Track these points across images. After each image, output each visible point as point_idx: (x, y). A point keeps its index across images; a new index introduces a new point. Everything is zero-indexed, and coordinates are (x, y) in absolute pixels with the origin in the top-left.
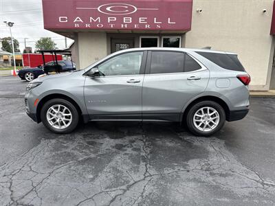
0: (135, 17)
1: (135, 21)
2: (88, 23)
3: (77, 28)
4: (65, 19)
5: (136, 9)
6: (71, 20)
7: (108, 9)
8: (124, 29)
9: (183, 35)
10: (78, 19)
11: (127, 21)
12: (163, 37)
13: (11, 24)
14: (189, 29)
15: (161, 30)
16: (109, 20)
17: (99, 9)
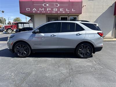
1: (59, 10)
2: (39, 11)
3: (34, 13)
5: (59, 5)
6: (31, 9)
7: (47, 5)
8: (54, 13)
9: (78, 16)
10: (35, 9)
11: (55, 10)
12: (70, 17)
14: (81, 13)
16: (48, 10)
17: (43, 5)
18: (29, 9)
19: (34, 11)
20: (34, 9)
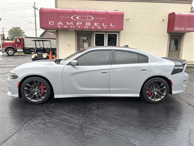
0: (92, 23)
1: (92, 24)
2: (66, 25)
3: (59, 28)
4: (52, 23)
5: (93, 18)
6: (56, 23)
7: (77, 18)
8: (86, 28)
9: (119, 32)
10: (60, 23)
11: (88, 24)
12: (108, 34)
14: (122, 30)
15: (107, 29)
16: (78, 24)
17: (72, 18)
19: (59, 25)
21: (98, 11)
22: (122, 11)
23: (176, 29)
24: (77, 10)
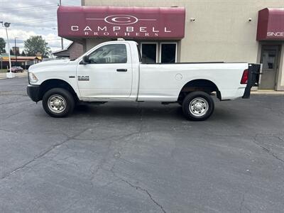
0: (136, 27)
2: (97, 31)
5: (137, 20)
6: (81, 28)
7: (114, 19)
11: (130, 29)
12: (161, 43)
13: (7, 25)
14: (183, 37)
15: (159, 37)
16: (114, 30)
17: (105, 19)
18: (76, 28)
19: (86, 31)
20: (88, 28)
21: (146, 8)
22: (183, 8)
23: (270, 34)
24: (113, 7)
